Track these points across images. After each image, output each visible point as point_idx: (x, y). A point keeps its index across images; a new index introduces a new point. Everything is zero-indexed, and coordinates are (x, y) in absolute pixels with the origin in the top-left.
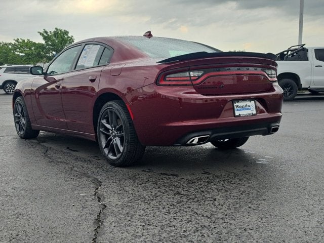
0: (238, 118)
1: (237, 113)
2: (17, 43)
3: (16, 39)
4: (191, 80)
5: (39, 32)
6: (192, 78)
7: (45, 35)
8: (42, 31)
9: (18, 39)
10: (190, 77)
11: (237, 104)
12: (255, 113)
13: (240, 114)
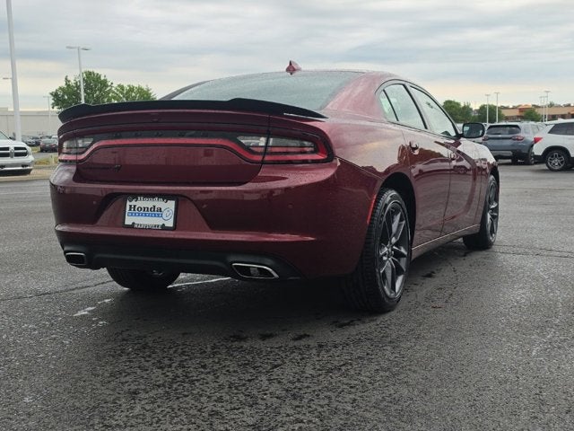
0: (129, 230)
1: (128, 221)
11: (133, 203)
12: (172, 225)
13: (134, 223)
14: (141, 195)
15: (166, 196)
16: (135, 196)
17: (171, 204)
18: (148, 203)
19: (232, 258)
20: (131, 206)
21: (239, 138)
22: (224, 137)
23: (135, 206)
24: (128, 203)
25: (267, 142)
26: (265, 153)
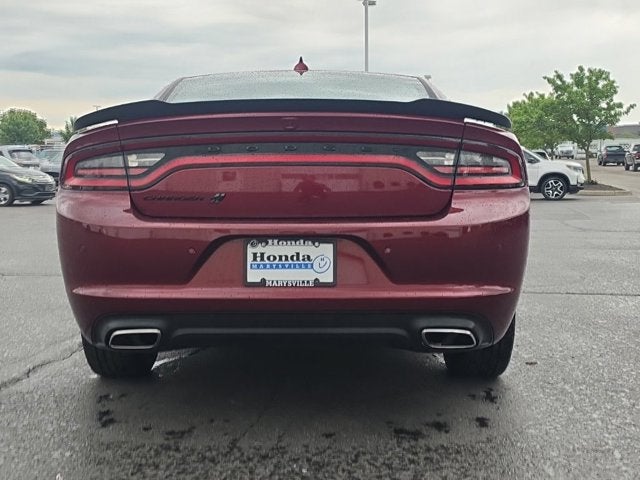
0: (257, 290)
1: (253, 276)
2: (527, 101)
3: (527, 94)
4: (128, 177)
5: (545, 78)
6: (132, 172)
7: (559, 82)
8: (552, 75)
9: (532, 94)
10: (127, 167)
11: (259, 249)
12: (331, 280)
13: (264, 280)
14: (273, 237)
15: (316, 238)
16: (263, 238)
17: (328, 249)
18: (288, 249)
19: (422, 322)
20: (255, 255)
21: (418, 154)
22: (397, 153)
23: (262, 255)
24: (250, 251)
25: (457, 159)
26: (456, 174)
